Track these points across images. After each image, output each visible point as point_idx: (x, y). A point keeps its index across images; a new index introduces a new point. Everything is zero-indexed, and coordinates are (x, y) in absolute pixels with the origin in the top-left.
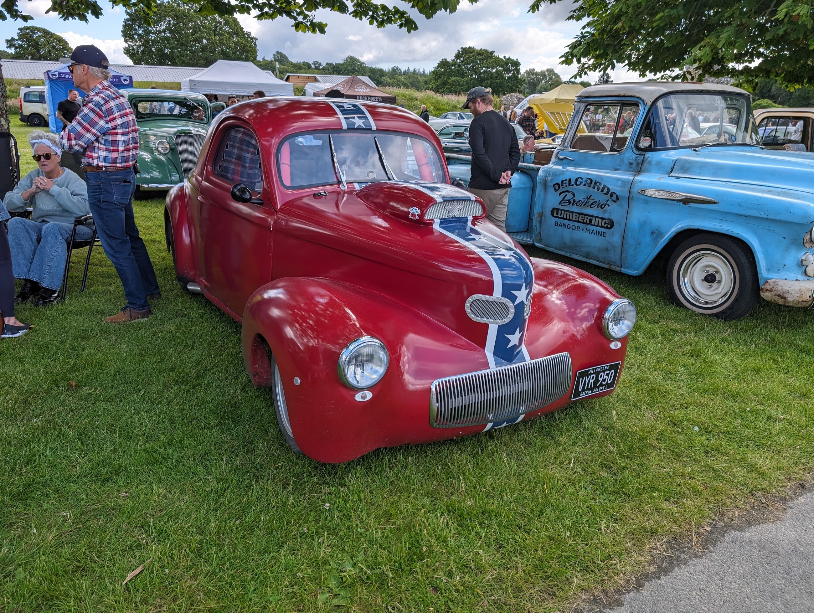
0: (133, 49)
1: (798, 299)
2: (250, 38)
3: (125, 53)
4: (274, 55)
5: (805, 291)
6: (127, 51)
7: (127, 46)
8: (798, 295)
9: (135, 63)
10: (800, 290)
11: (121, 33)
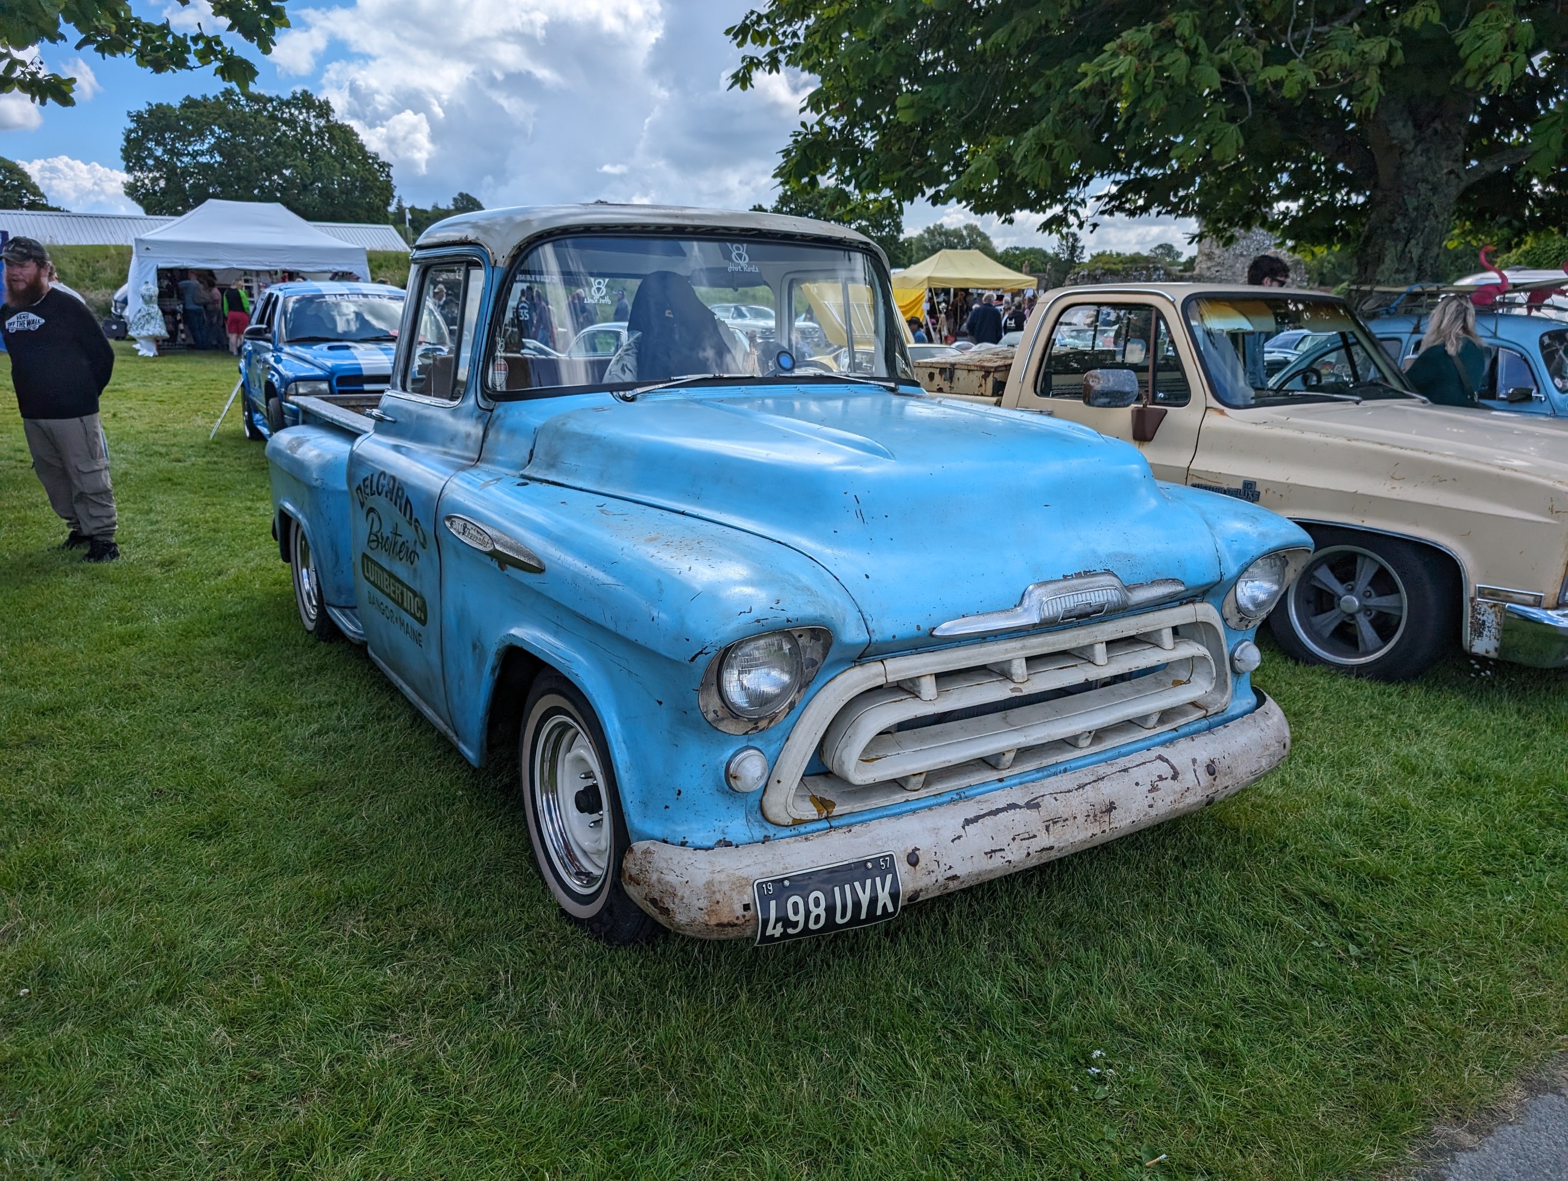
0: (143, 185)
1: (702, 917)
2: (378, 164)
3: (127, 194)
4: (455, 199)
5: (726, 887)
6: (132, 190)
7: (131, 179)
8: (703, 903)
9: (147, 213)
10: (709, 884)
11: (121, 154)
